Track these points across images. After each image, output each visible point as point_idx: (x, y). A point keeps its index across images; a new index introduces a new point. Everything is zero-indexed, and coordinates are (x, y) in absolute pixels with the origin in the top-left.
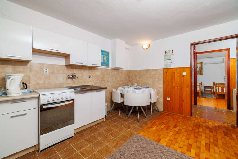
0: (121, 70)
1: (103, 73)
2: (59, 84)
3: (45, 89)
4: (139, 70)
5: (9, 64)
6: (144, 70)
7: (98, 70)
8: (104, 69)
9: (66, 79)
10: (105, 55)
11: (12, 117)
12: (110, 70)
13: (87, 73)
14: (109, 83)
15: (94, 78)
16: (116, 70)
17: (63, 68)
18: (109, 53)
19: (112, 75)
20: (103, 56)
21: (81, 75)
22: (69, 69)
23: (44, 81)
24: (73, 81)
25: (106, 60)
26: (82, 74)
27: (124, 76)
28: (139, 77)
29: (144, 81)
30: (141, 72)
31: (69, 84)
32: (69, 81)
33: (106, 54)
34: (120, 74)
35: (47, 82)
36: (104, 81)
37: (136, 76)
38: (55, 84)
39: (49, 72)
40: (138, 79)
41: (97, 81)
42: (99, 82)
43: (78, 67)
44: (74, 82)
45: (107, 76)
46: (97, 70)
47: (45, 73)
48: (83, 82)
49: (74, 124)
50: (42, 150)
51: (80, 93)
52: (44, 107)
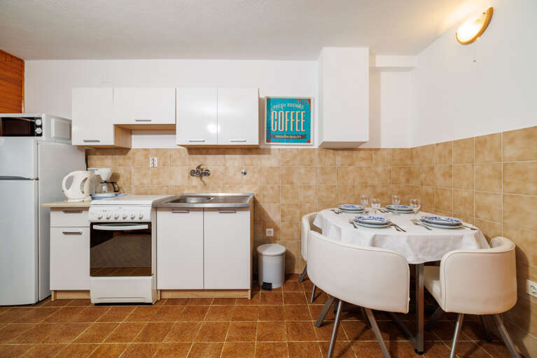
0: (363, 149)
1: (288, 162)
2: (176, 186)
3: (152, 194)
4: (445, 144)
6: (465, 141)
7: (269, 153)
8: (291, 150)
9: (189, 177)
10: (296, 109)
12: (317, 152)
14: (311, 193)
15: (256, 176)
16: (340, 152)
17: (183, 155)
18: (309, 101)
19: (322, 169)
20: (289, 114)
21: (221, 169)
22: (194, 156)
23: (151, 181)
24: (204, 182)
25: (299, 123)
26: (223, 165)
27: (380, 169)
28: (444, 175)
29: (465, 194)
30: (450, 152)
31: (195, 187)
32: (195, 181)
33: (299, 106)
34: (363, 164)
35: (155, 181)
36: (292, 183)
37: (432, 169)
38: (168, 186)
39: (159, 165)
40: (440, 182)
41: (268, 183)
42: (272, 188)
44: (205, 184)
45: (302, 171)
46: (267, 156)
47: (151, 165)
48: (227, 184)
49: (150, 278)
50: (96, 304)
51: (174, 210)
52: (95, 227)
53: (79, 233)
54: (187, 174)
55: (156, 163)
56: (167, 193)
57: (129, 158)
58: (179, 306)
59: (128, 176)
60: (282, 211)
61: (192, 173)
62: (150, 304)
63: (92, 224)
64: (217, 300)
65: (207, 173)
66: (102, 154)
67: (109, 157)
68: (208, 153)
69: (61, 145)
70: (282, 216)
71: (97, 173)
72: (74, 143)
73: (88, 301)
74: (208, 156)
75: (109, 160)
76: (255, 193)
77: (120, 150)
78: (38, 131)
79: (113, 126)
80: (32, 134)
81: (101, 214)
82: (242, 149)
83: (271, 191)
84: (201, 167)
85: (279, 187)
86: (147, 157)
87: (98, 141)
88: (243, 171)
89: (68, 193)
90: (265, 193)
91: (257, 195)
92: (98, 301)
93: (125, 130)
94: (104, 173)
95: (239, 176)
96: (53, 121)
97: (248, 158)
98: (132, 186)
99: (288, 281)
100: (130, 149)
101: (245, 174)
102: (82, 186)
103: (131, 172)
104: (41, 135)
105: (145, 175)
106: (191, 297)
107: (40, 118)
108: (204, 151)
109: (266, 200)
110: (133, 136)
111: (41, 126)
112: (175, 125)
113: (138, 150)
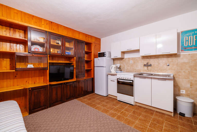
1: (195, 60)
2: (138, 70)
3: (130, 72)
5: (118, 60)
9: (143, 67)
11: (111, 81)
13: (164, 61)
15: (175, 66)
21: (157, 64)
22: (145, 59)
23: (131, 68)
24: (148, 68)
26: (158, 62)
31: (146, 70)
32: (146, 68)
38: (136, 70)
39: (133, 63)
43: (154, 57)
47: (130, 63)
48: (159, 69)
49: (133, 97)
50: (118, 101)
51: (140, 77)
52: (118, 80)
53: (114, 81)
54: (143, 66)
55: (132, 62)
56: (136, 72)
57: (124, 61)
58: (142, 109)
59: (124, 66)
60: (191, 83)
61: (145, 65)
62: (133, 105)
63: (118, 79)
64: (157, 112)
65: (150, 65)
66: (117, 60)
67: (119, 61)
68: (151, 58)
69: (109, 58)
70: (191, 85)
71: (117, 65)
72: (112, 58)
73: (117, 99)
74: (150, 59)
75: (119, 62)
76: (174, 74)
77: (121, 59)
78: (105, 55)
79: (121, 52)
80: (104, 56)
81: (120, 77)
82: (167, 55)
83: (183, 73)
84: (148, 63)
85: (189, 71)
86: (129, 60)
87: (117, 57)
88: (168, 64)
89: (112, 70)
90: (180, 74)
91: (175, 75)
92: (119, 100)
93: (123, 53)
94: (118, 65)
95: (165, 67)
96: (107, 52)
97: (170, 59)
98: (125, 69)
99: (194, 116)
100: (124, 58)
101: (168, 66)
102: (114, 69)
103: (124, 65)
104: (105, 56)
105: (128, 66)
106: (146, 107)
107: (105, 52)
108: (149, 57)
109: (180, 77)
110: (125, 54)
111: (105, 54)
112: (139, 50)
113: (126, 58)
